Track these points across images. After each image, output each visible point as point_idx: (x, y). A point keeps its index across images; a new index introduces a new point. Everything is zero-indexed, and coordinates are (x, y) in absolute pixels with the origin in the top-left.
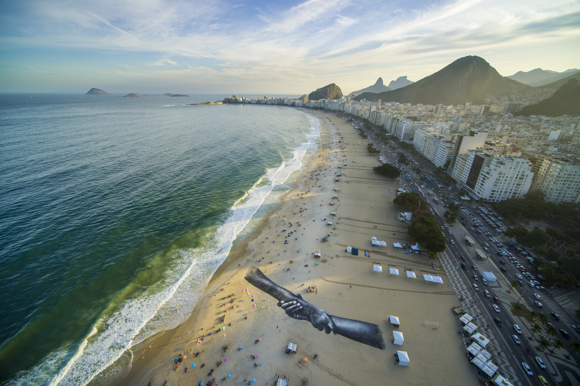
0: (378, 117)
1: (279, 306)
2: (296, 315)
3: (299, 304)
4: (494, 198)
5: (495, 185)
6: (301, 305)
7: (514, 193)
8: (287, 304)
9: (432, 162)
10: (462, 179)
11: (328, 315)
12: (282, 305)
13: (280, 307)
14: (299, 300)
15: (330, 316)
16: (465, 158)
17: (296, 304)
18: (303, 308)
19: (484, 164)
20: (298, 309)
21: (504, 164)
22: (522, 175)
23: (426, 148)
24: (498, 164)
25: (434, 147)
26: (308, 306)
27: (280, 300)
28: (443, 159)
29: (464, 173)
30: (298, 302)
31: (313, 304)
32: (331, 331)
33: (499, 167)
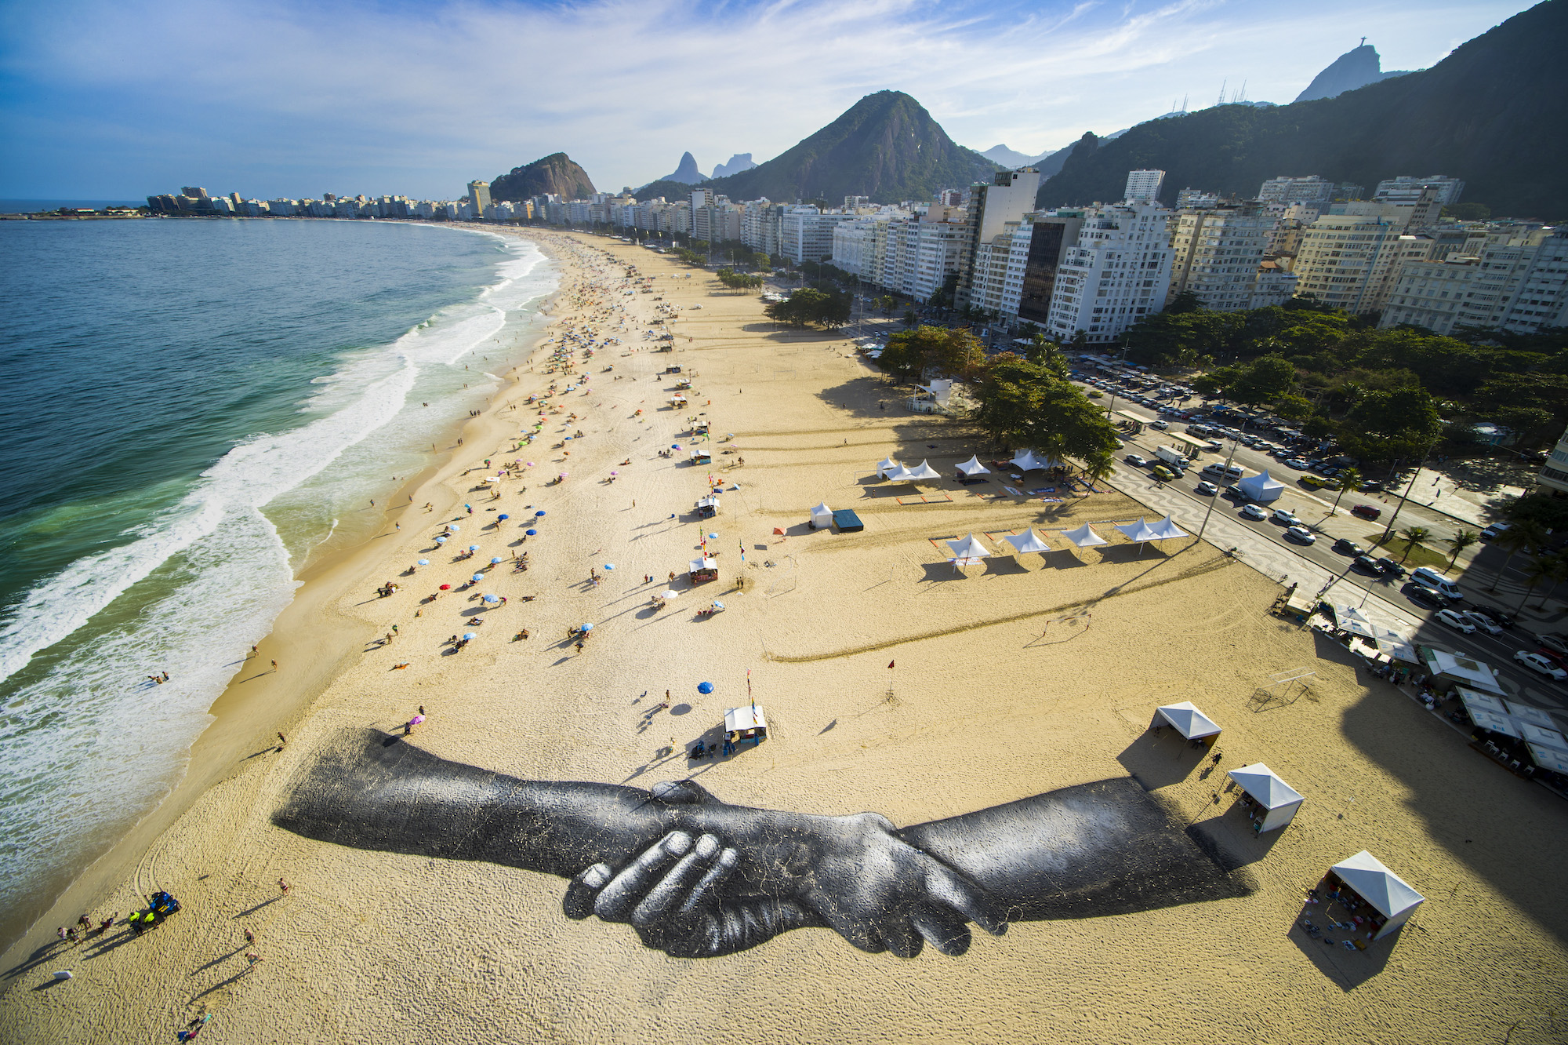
0: (717, 220)
1: (581, 916)
2: (721, 923)
3: (707, 844)
4: (1099, 332)
5: (1101, 293)
6: (725, 841)
7: (1141, 310)
8: (629, 874)
9: (905, 292)
10: (1003, 309)
11: (894, 833)
12: (601, 900)
13: (594, 917)
14: (702, 818)
15: (912, 835)
16: (1002, 247)
17: (692, 848)
18: (742, 858)
19: (1064, 241)
20: (711, 875)
21: (1117, 228)
22: (1155, 256)
23: (880, 261)
24: (1102, 231)
25: (902, 251)
26: (765, 833)
27: (571, 869)
28: (937, 273)
29: (1006, 287)
30: (696, 833)
31: (788, 808)
32: (970, 925)
33: (1107, 237)
